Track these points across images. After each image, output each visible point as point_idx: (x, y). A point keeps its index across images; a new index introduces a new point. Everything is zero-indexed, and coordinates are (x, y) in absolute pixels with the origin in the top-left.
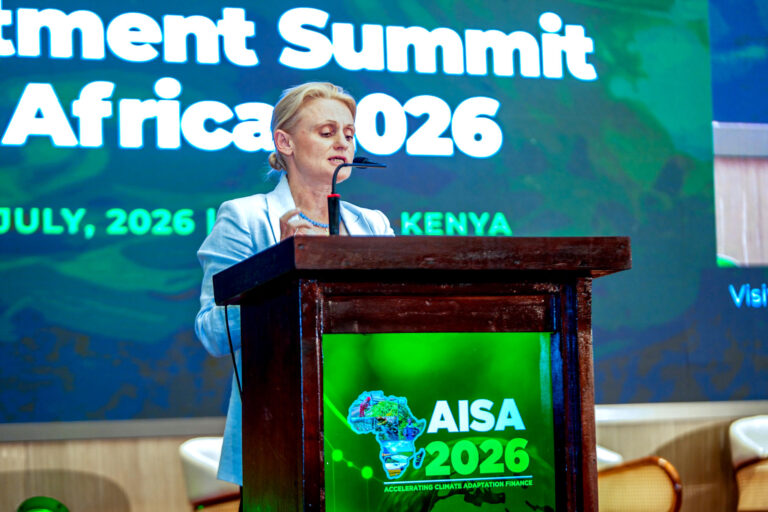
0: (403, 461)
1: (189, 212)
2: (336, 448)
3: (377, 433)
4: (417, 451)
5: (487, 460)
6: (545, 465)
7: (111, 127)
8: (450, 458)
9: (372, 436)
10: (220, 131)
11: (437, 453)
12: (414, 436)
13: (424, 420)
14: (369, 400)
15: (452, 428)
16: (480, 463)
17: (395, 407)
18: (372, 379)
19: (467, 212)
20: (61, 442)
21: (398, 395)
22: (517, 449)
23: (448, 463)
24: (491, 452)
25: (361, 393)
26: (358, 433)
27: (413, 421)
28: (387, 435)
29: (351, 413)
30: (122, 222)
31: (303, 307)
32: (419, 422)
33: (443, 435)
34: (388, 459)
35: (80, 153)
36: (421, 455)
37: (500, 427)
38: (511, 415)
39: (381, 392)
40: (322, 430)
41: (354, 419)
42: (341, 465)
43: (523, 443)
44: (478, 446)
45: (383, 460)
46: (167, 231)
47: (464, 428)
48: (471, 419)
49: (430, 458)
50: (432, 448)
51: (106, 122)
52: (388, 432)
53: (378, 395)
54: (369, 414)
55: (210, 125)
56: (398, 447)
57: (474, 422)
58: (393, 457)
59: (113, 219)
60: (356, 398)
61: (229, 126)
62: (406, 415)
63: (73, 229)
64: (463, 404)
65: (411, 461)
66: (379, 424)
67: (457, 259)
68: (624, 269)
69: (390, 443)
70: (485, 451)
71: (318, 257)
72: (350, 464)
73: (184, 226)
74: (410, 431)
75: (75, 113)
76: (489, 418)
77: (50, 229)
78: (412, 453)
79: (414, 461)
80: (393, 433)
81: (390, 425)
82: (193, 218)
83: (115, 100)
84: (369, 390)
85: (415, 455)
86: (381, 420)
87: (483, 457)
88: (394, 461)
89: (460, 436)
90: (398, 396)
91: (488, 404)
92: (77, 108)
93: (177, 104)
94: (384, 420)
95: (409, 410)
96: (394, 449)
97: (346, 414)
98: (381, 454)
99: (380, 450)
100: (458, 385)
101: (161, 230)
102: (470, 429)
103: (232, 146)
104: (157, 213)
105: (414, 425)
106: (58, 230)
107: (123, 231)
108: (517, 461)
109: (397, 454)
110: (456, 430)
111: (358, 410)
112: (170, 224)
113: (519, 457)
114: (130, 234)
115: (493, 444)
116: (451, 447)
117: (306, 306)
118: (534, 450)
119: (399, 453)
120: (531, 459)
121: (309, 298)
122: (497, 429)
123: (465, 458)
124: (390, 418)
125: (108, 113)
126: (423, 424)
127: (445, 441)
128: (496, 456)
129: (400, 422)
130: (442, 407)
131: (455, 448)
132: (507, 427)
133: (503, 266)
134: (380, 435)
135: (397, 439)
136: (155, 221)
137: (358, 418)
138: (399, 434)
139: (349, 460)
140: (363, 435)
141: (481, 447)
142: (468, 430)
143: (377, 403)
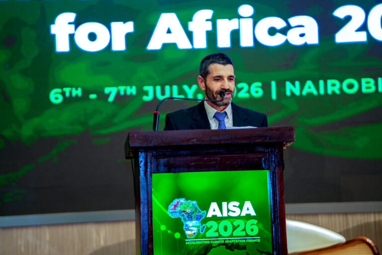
0: (195, 230)
1: (259, 84)
2: (162, 224)
3: (182, 217)
4: (202, 225)
5: (237, 230)
6: (266, 232)
7: (212, 36)
8: (218, 229)
9: (179, 219)
10: (278, 35)
11: (211, 226)
12: (200, 219)
13: (205, 211)
14: (178, 202)
15: (219, 215)
16: (233, 231)
17: (191, 206)
18: (179, 193)
22: (252, 225)
23: (217, 231)
24: (238, 226)
25: (174, 199)
26: (173, 217)
27: (200, 212)
28: (187, 218)
29: (169, 209)
32: (203, 212)
33: (214, 218)
34: (187, 229)
35: (193, 52)
36: (204, 227)
37: (243, 214)
38: (249, 209)
39: (184, 199)
41: (171, 211)
42: (165, 232)
43: (255, 222)
44: (232, 223)
45: (185, 230)
46: (247, 95)
47: (225, 214)
48: (229, 210)
49: (208, 229)
50: (209, 224)
53: (182, 200)
54: (178, 209)
55: (272, 31)
56: (193, 224)
57: (230, 212)
58: (190, 228)
60: (172, 201)
61: (284, 31)
62: (196, 209)
63: (190, 96)
64: (224, 204)
65: (199, 230)
66: (183, 213)
67: (206, 140)
69: (188, 222)
70: (236, 225)
71: (140, 141)
72: (169, 232)
73: (257, 92)
74: (198, 217)
75: (190, 29)
76: (238, 210)
77: (177, 96)
78: (199, 226)
79: (201, 230)
80: (190, 217)
81: (188, 214)
82: (262, 87)
83: (213, 20)
84: (178, 198)
85: (201, 227)
86: (184, 211)
87: (234, 229)
88: (191, 230)
89: (223, 218)
90: (192, 200)
91: (237, 204)
92: (191, 26)
93: (251, 20)
94: (185, 211)
95: (198, 207)
96: (190, 225)
97: (167, 209)
98: (184, 227)
99: (183, 225)
100: (222, 197)
101: (243, 95)
104: (240, 85)
105: (200, 214)
106: (182, 97)
108: (252, 230)
109: (192, 227)
110: (221, 216)
111: (173, 207)
112: (249, 91)
113: (253, 228)
115: (241, 223)
116: (218, 223)
118: (261, 226)
119: (193, 227)
120: (259, 229)
122: (241, 215)
123: (226, 229)
124: (188, 211)
125: (210, 28)
126: (205, 213)
127: (215, 221)
128: (242, 227)
129: (193, 212)
130: (214, 205)
131: (220, 224)
132: (246, 214)
133: (229, 142)
134: (184, 218)
135: (192, 220)
136: (239, 90)
137: (173, 211)
138: (193, 218)
139: (169, 230)
140: (175, 218)
141: (234, 223)
142: (227, 216)
143: (182, 204)
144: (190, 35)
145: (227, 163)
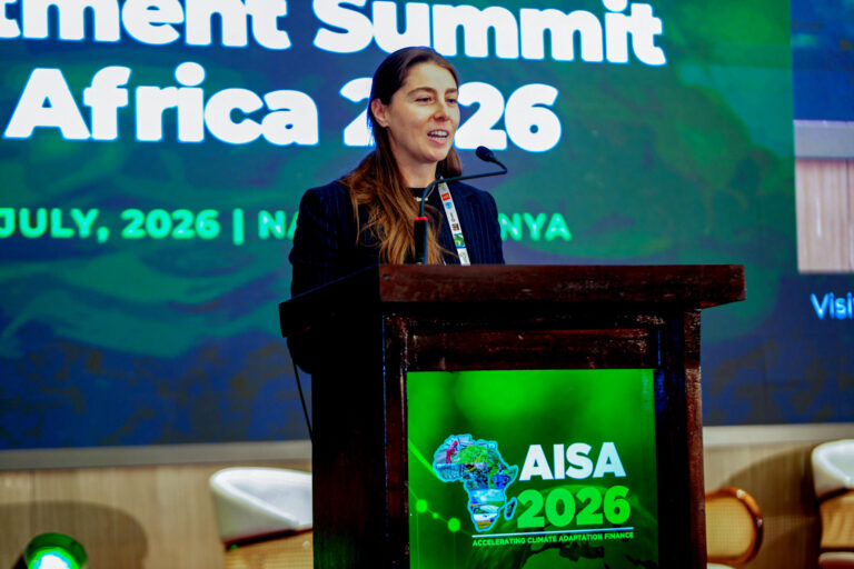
0: (493, 512)
1: (213, 213)
2: (420, 498)
3: (465, 481)
4: (508, 500)
5: (585, 510)
6: (647, 515)
7: (127, 118)
8: (544, 508)
9: (459, 484)
10: (248, 122)
11: (530, 502)
12: (505, 484)
13: (516, 467)
14: (456, 444)
15: (547, 475)
16: (576, 513)
17: (485, 452)
18: (459, 422)
19: (521, 213)
20: (71, 470)
21: (488, 438)
22: (618, 497)
23: (542, 513)
24: (588, 501)
25: (447, 437)
26: (444, 481)
27: (504, 468)
28: (475, 483)
29: (436, 459)
30: (138, 224)
31: (386, 344)
32: (511, 468)
33: (537, 483)
34: (477, 510)
35: (91, 146)
36: (513, 505)
37: (599, 474)
38: (610, 460)
39: (470, 436)
40: (407, 479)
41: (440, 465)
42: (427, 516)
43: (623, 491)
44: (574, 495)
45: (471, 512)
46: (189, 234)
47: (560, 475)
48: (567, 465)
49: (523, 509)
50: (524, 497)
51: (121, 111)
52: (477, 480)
53: (465, 439)
54: (456, 460)
55: (237, 116)
56: (488, 497)
57: (571, 468)
58: (483, 508)
59: (129, 221)
60: (442, 442)
61: (258, 116)
62: (496, 461)
63: (85, 232)
64: (558, 449)
65: (502, 511)
66: (467, 471)
67: (556, 290)
68: (736, 301)
69: (478, 492)
70: (583, 500)
71: (405, 289)
72: (436, 516)
73: (208, 228)
74: (501, 479)
75: (87, 102)
76: (587, 463)
77: (59, 232)
78: (503, 502)
79: (506, 512)
80: (483, 482)
81: (479, 472)
82: (218, 219)
83: (131, 87)
84: (456, 434)
85: (506, 506)
86: (469, 466)
87: (579, 508)
88: (483, 512)
89: (554, 483)
90: (488, 440)
91: (586, 448)
92: (89, 96)
93: (200, 92)
94: (472, 466)
95: (499, 455)
96: (483, 499)
97: (431, 460)
98: (469, 505)
99: (468, 499)
100: (553, 428)
101: (182, 232)
102: (566, 476)
103: (261, 138)
104: (178, 214)
105: (505, 472)
106: (68, 233)
107: (140, 234)
108: (617, 511)
110: (551, 477)
111: (444, 455)
112: (193, 227)
113: (619, 506)
114: (148, 238)
115: (592, 492)
116: (545, 496)
117: (389, 342)
118: (635, 499)
119: (488, 503)
120: (632, 509)
121: (393, 332)
122: (595, 476)
123: (560, 509)
124: (479, 465)
125: (124, 102)
126: (515, 471)
127: (539, 490)
128: (594, 506)
129: (490, 469)
130: (535, 452)
131: (549, 498)
132: (606, 474)
133: (606, 298)
134: (468, 483)
135: (487, 488)
136: (176, 223)
137: (444, 465)
138: (489, 482)
139: (436, 511)
140: (450, 483)
141: (578, 496)
142: (563, 477)
143: (465, 447)
144: (86, 113)
145: (571, 348)
